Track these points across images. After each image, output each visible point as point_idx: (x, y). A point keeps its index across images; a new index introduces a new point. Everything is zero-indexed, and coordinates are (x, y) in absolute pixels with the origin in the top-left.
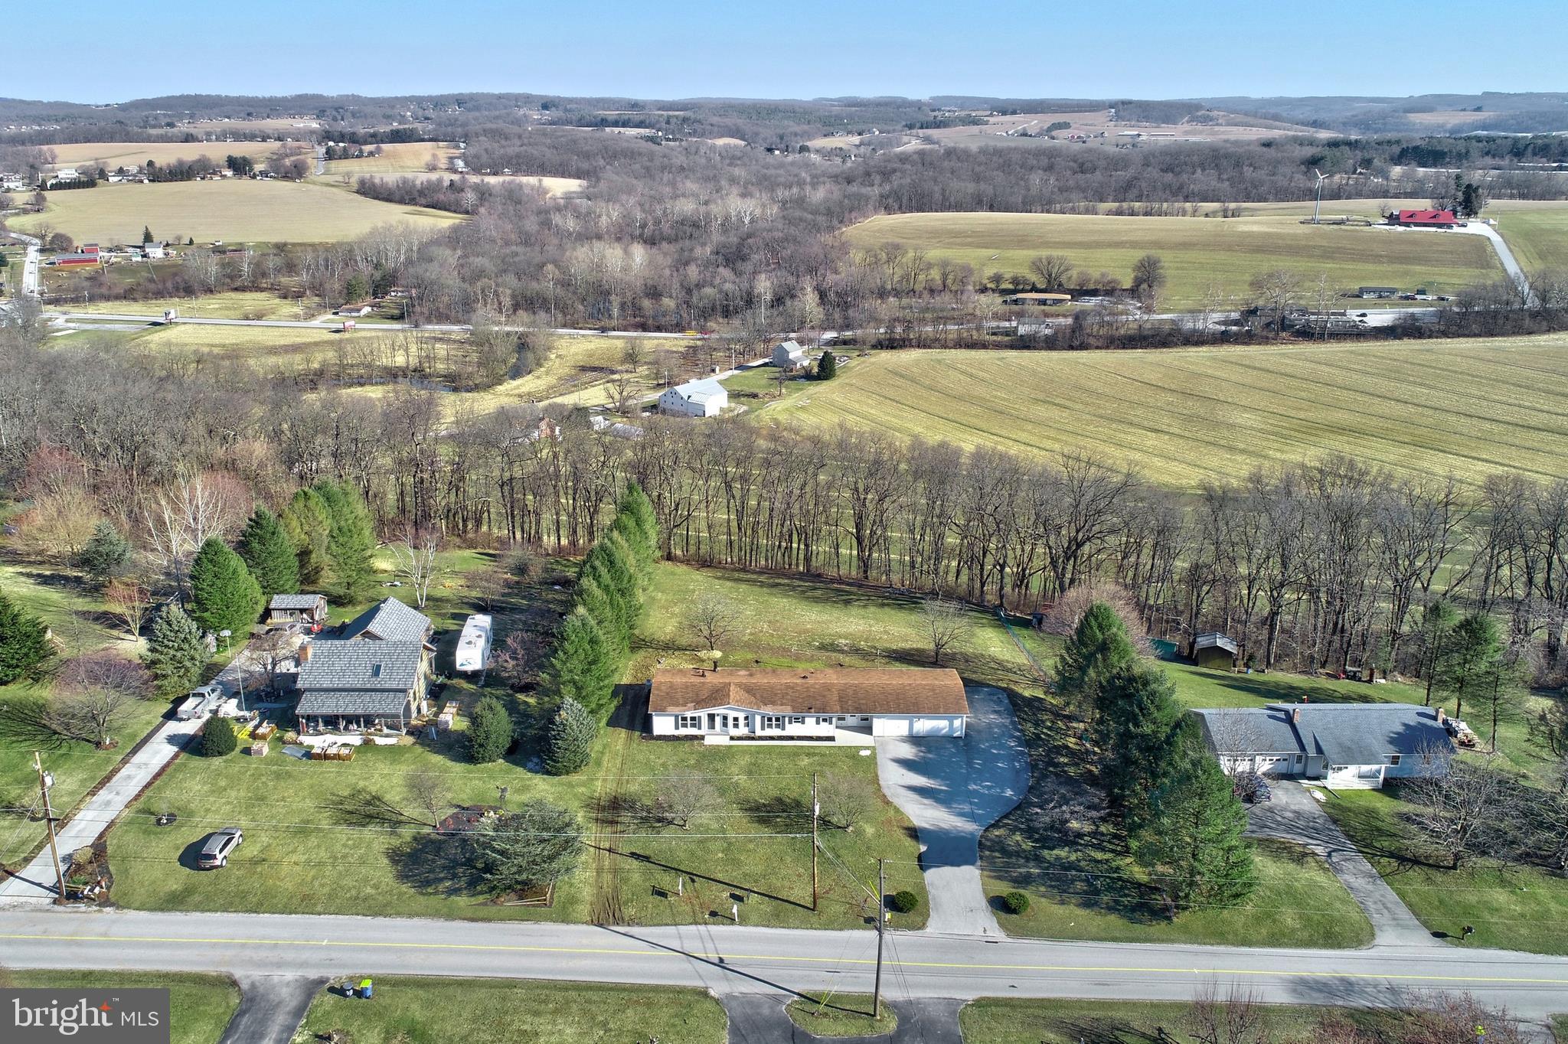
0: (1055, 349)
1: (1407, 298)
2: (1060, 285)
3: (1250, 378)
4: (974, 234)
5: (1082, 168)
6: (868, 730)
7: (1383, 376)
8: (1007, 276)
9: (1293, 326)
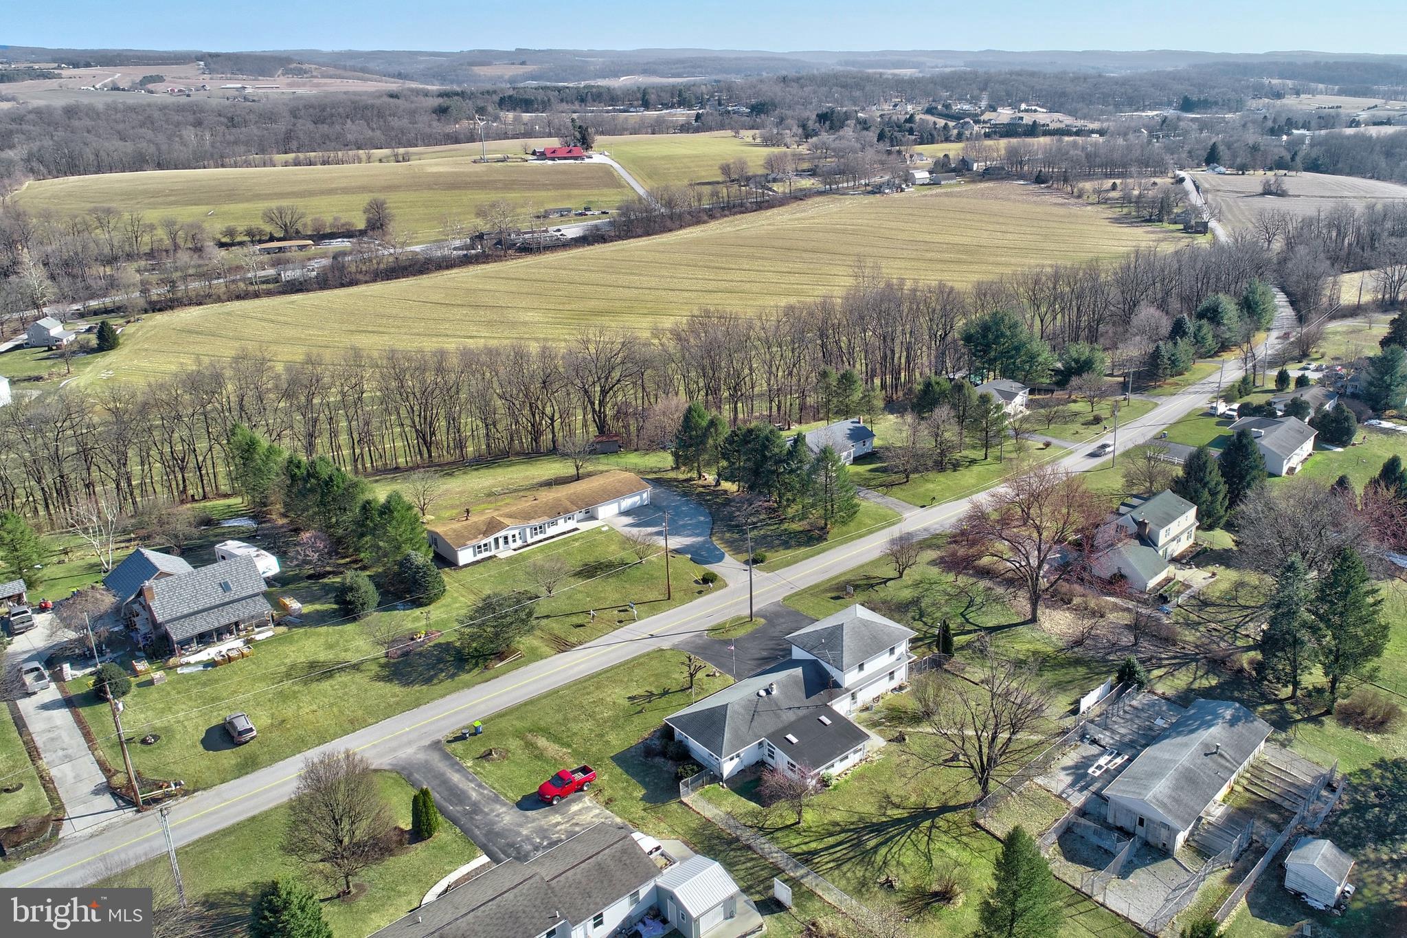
0: (328, 289)
1: (581, 214)
2: (297, 232)
3: (513, 286)
4: (173, 192)
5: (232, 122)
6: (593, 518)
7: (605, 271)
8: (240, 229)
9: (515, 244)
